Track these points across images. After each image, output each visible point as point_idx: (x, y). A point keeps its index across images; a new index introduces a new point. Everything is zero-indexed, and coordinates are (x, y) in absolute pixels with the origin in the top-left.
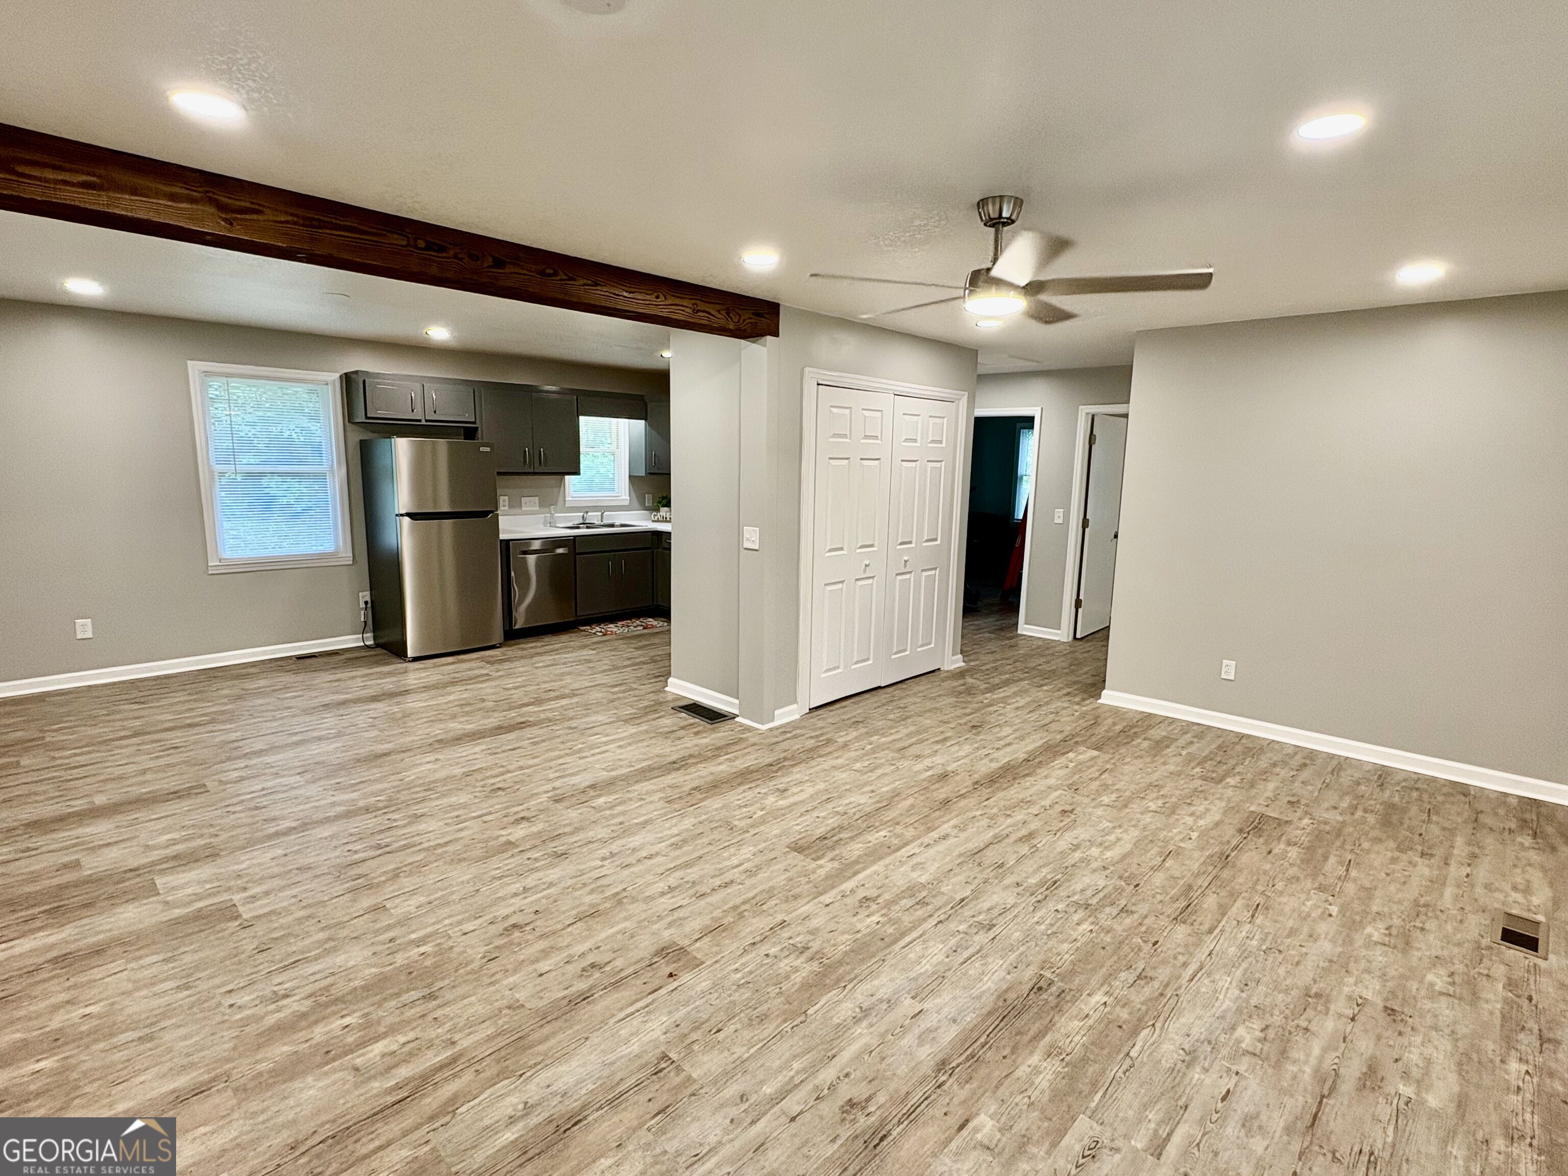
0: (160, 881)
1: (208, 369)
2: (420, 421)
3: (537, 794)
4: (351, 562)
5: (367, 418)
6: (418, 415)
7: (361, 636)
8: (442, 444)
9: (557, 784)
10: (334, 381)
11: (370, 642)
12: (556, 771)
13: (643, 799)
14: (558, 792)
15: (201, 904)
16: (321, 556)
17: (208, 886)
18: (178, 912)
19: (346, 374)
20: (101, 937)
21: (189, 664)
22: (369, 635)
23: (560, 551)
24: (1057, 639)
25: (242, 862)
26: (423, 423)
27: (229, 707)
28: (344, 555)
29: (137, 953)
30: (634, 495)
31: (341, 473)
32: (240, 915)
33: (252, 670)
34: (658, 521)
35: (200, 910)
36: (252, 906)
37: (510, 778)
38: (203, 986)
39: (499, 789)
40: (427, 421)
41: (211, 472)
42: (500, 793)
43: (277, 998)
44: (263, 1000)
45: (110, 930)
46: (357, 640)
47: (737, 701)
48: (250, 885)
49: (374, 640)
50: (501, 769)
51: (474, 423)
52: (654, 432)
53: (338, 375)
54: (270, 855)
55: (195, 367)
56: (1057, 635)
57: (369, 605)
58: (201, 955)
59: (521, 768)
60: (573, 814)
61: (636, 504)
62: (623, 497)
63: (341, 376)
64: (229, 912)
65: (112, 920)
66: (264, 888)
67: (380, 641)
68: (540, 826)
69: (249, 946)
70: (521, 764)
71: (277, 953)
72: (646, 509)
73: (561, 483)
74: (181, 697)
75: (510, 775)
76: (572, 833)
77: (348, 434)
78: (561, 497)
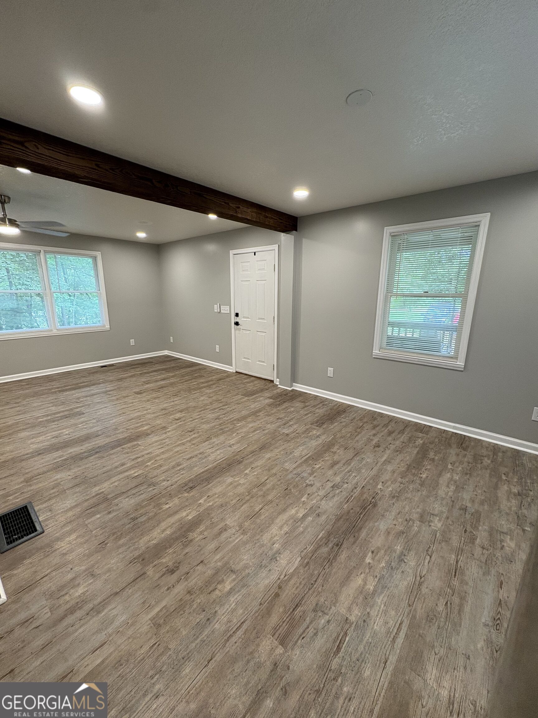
3: (173, 430)
9: (164, 436)
12: (165, 443)
13: (127, 429)
14: (164, 432)
37: (187, 438)
39: (191, 432)
42: (190, 430)
50: (194, 442)
59: (183, 444)
60: (158, 422)
68: (171, 417)
70: (184, 447)
75: (189, 439)
76: (160, 415)
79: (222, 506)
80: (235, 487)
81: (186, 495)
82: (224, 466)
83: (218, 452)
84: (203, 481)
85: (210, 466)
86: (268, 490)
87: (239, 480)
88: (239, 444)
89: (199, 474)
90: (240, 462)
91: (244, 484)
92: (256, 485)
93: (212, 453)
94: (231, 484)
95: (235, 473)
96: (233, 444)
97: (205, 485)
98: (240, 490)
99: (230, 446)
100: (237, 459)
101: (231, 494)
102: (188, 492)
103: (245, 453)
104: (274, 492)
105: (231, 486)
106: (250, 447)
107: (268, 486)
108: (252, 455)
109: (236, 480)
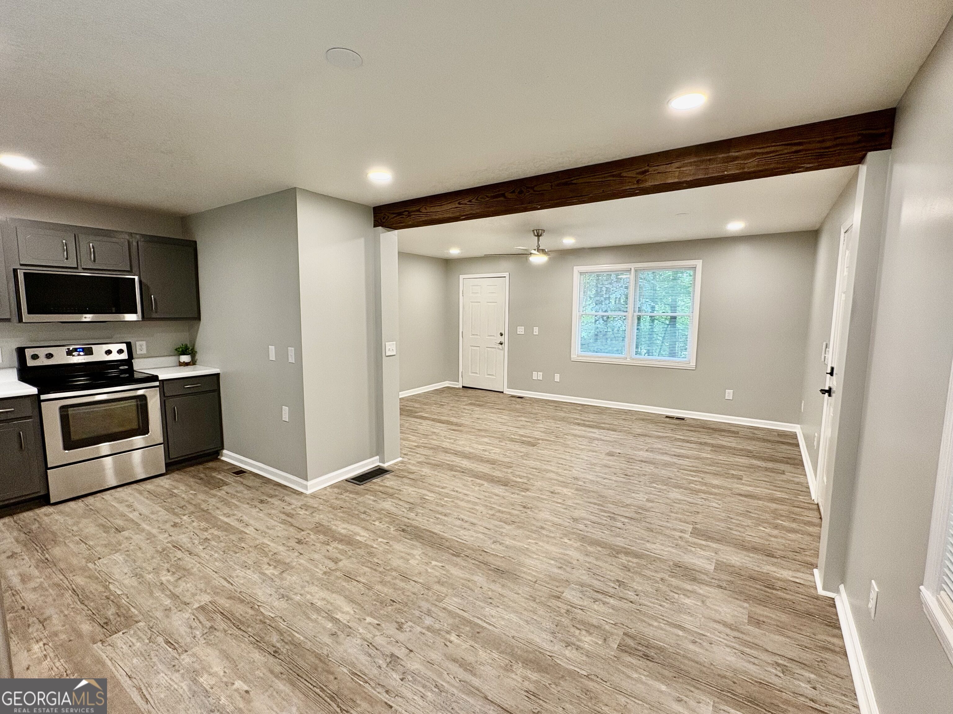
0: (711, 567)
15: (704, 543)
17: (693, 549)
18: (714, 545)
20: (751, 555)
25: (668, 551)
29: (740, 538)
32: (693, 528)
35: (706, 540)
36: (685, 528)
38: (724, 515)
43: (705, 500)
44: (710, 501)
45: (746, 556)
48: (678, 538)
54: (654, 546)
58: (717, 523)
64: (696, 532)
65: (744, 561)
66: (673, 533)
69: (700, 516)
71: (694, 509)
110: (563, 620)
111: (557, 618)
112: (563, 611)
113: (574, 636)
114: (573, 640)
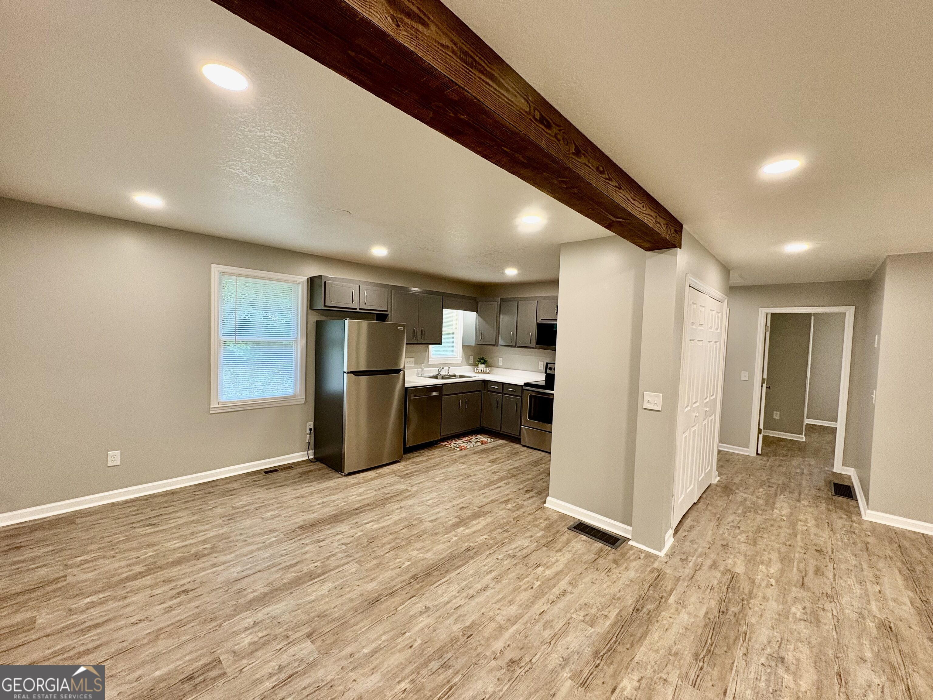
1: (224, 270)
2: (356, 309)
4: (303, 402)
5: (325, 306)
6: (355, 305)
7: (307, 452)
8: (364, 324)
10: (303, 282)
11: (311, 457)
16: (285, 399)
19: (311, 277)
21: (189, 480)
22: (311, 452)
23: (434, 394)
24: (747, 454)
26: (358, 310)
27: (225, 530)
28: (299, 397)
30: (464, 359)
31: (302, 342)
33: (235, 485)
34: (479, 373)
40: (360, 309)
41: (219, 341)
46: (303, 456)
47: (630, 528)
49: (314, 455)
51: (386, 311)
52: (481, 320)
53: (306, 278)
55: (216, 269)
56: (747, 451)
57: (312, 431)
61: (465, 362)
62: (458, 358)
63: (308, 279)
67: (318, 455)
72: (470, 365)
73: (427, 350)
74: (185, 517)
77: (309, 317)
78: (426, 358)
79: (436, 534)
80: (423, 547)
81: (471, 544)
82: (436, 573)
83: (446, 598)
84: (459, 557)
85: (454, 574)
86: (390, 543)
87: (418, 554)
88: (411, 613)
89: (465, 564)
90: (415, 577)
91: (413, 550)
92: (401, 548)
93: (455, 597)
94: (427, 551)
95: (422, 562)
96: (421, 613)
97: (456, 552)
98: (418, 545)
99: (427, 609)
100: (418, 583)
101: (427, 542)
102: (470, 546)
103: (404, 592)
104: (384, 540)
105: (428, 548)
106: (393, 605)
107: (388, 546)
108: (395, 588)
109: (421, 555)
110: (281, 630)
111: (285, 626)
112: (290, 633)
113: (259, 631)
114: (256, 629)
